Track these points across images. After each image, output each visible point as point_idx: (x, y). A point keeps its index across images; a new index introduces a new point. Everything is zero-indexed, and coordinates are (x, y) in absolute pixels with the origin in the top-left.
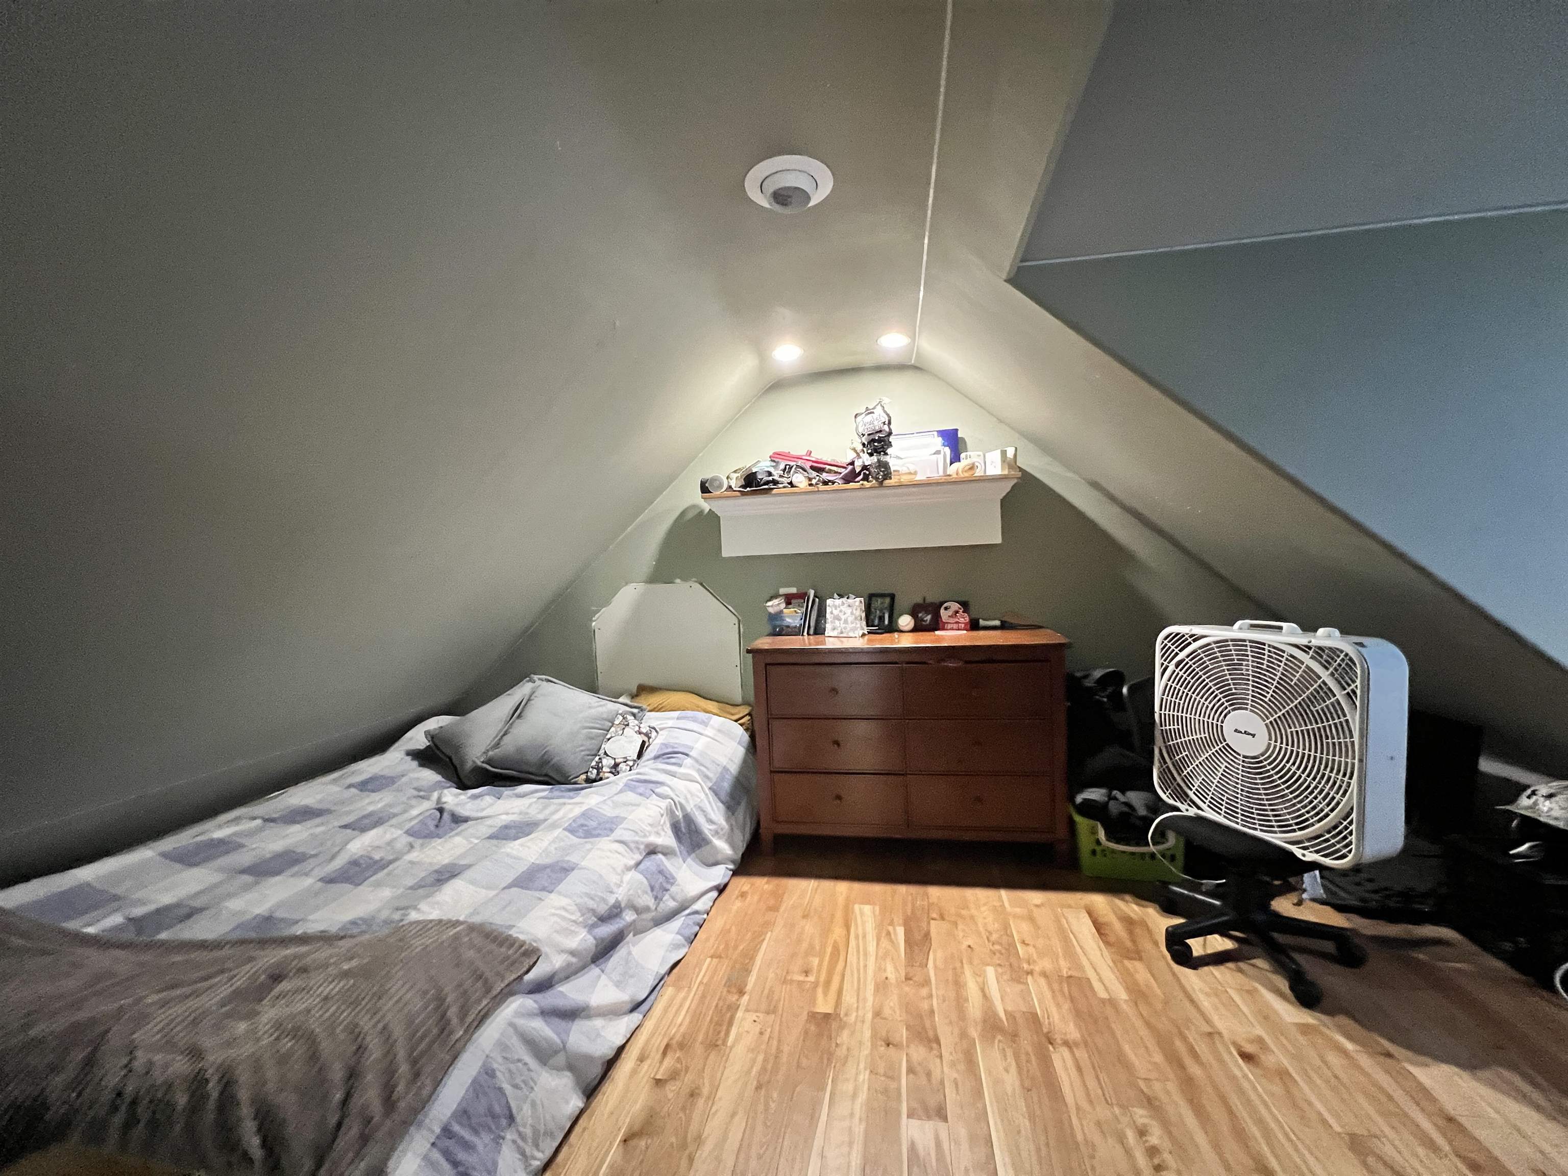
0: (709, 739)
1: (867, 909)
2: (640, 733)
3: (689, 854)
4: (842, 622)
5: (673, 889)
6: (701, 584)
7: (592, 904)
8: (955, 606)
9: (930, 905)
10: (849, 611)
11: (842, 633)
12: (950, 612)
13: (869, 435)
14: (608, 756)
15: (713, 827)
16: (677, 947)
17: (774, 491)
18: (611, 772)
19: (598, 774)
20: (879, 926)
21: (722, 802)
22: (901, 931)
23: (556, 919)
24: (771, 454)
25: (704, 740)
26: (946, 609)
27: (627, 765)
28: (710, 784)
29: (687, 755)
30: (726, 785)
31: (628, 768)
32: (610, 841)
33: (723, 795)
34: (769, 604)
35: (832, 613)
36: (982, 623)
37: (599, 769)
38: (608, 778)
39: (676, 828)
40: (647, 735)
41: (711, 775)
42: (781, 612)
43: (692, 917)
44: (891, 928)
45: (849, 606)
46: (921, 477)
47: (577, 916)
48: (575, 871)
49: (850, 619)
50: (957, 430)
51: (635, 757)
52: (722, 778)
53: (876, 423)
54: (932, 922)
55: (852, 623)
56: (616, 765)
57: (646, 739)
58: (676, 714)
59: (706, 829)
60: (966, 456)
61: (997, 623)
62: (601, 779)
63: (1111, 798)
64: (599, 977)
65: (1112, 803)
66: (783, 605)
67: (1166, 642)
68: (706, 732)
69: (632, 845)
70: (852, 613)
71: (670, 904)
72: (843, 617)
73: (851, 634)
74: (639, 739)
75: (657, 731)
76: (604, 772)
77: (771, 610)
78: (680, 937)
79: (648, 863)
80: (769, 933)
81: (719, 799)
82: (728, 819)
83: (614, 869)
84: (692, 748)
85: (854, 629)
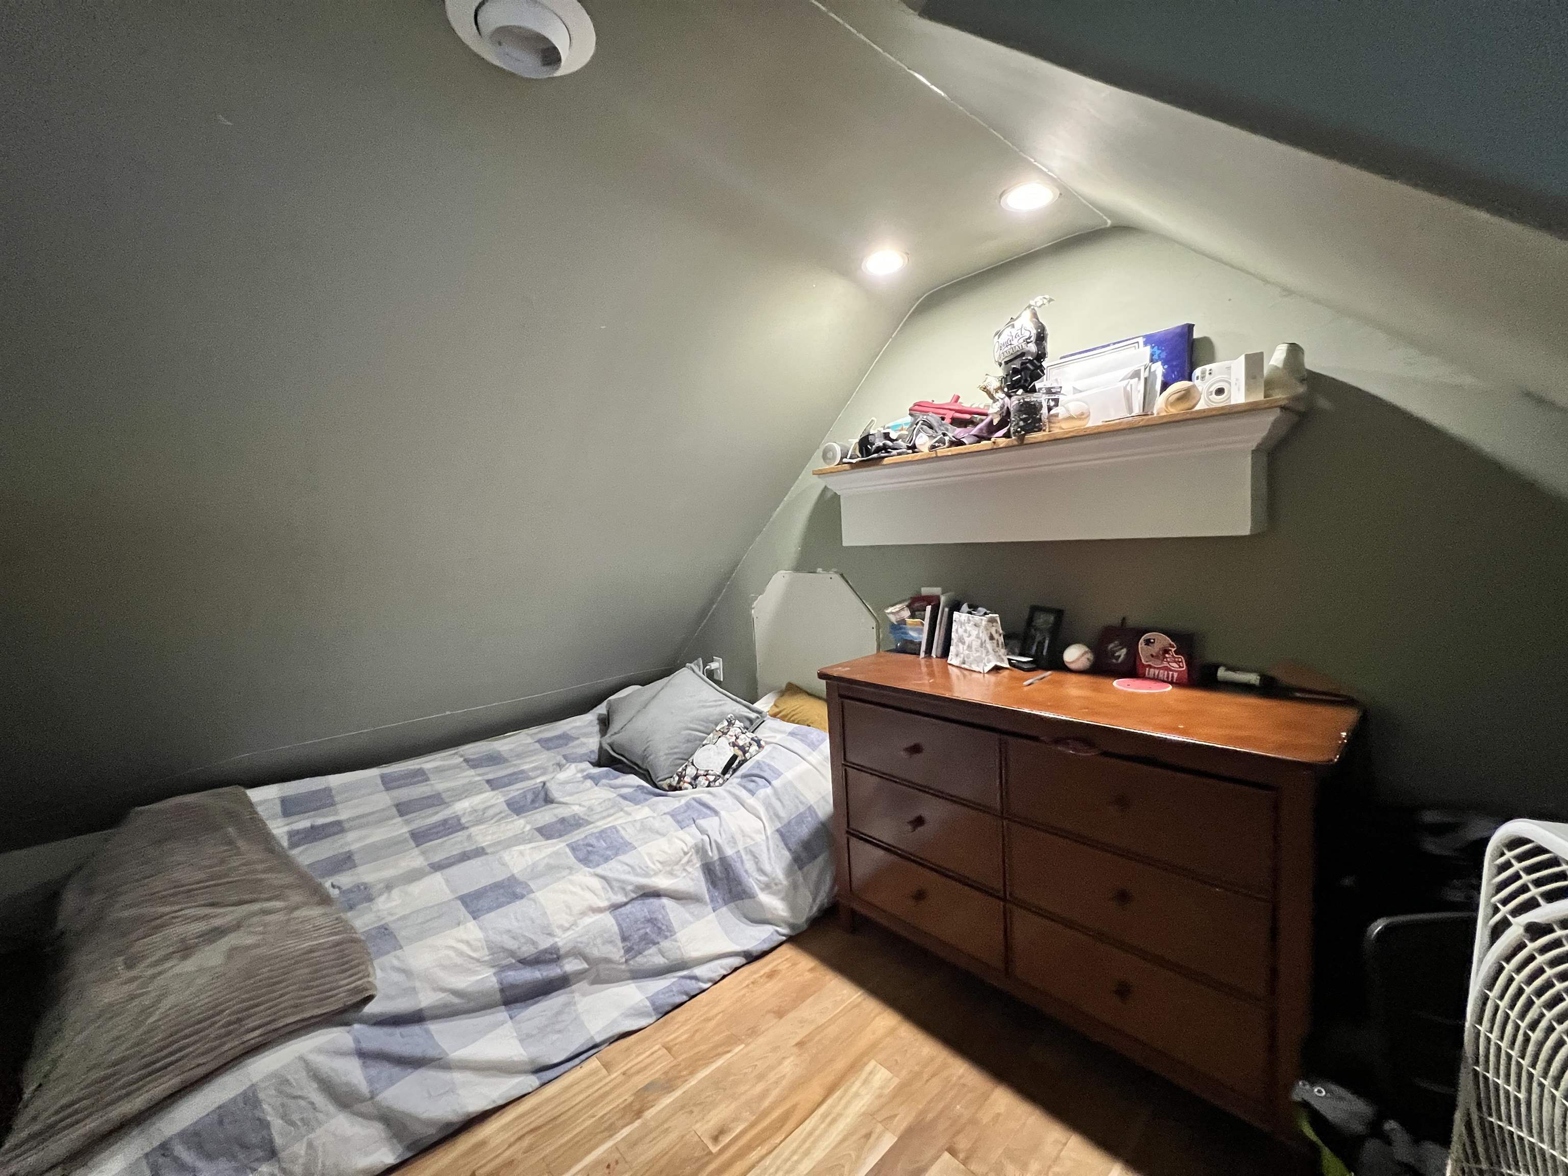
0: (811, 767)
2: (734, 745)
3: (726, 903)
4: (965, 647)
5: (665, 944)
6: (842, 575)
7: (512, 945)
8: (1162, 640)
10: (974, 632)
11: (964, 663)
12: (1155, 649)
13: (1006, 363)
14: (693, 765)
15: (763, 879)
16: (641, 1014)
18: (690, 783)
19: (679, 782)
20: (870, 1115)
21: (790, 850)
22: (888, 1141)
24: (911, 405)
25: (805, 766)
26: (1148, 642)
27: (707, 779)
28: (779, 825)
29: (769, 783)
30: (804, 831)
31: (707, 782)
32: (590, 873)
33: (793, 841)
34: (890, 610)
35: (957, 630)
36: (1222, 673)
37: (681, 777)
38: (686, 789)
39: (708, 869)
40: (744, 750)
41: (782, 814)
42: (903, 622)
43: (688, 981)
44: (879, 1128)
45: (975, 625)
46: (1094, 422)
47: (484, 954)
48: (524, 901)
49: (976, 644)
50: (1190, 327)
51: (719, 771)
52: (800, 819)
54: (946, 1155)
55: (977, 651)
56: (696, 777)
57: (740, 753)
59: (753, 878)
60: (1203, 373)
61: (1253, 678)
62: (680, 789)
64: (503, 1023)
66: (906, 613)
67: (1509, 855)
68: (809, 758)
70: (978, 637)
71: (653, 958)
72: (967, 640)
73: (974, 668)
74: (730, 752)
75: (760, 746)
76: (684, 782)
77: (893, 619)
78: (648, 1004)
79: (640, 910)
80: (743, 1046)
81: (786, 845)
82: (789, 872)
83: (569, 907)
84: (778, 774)
85: (978, 661)
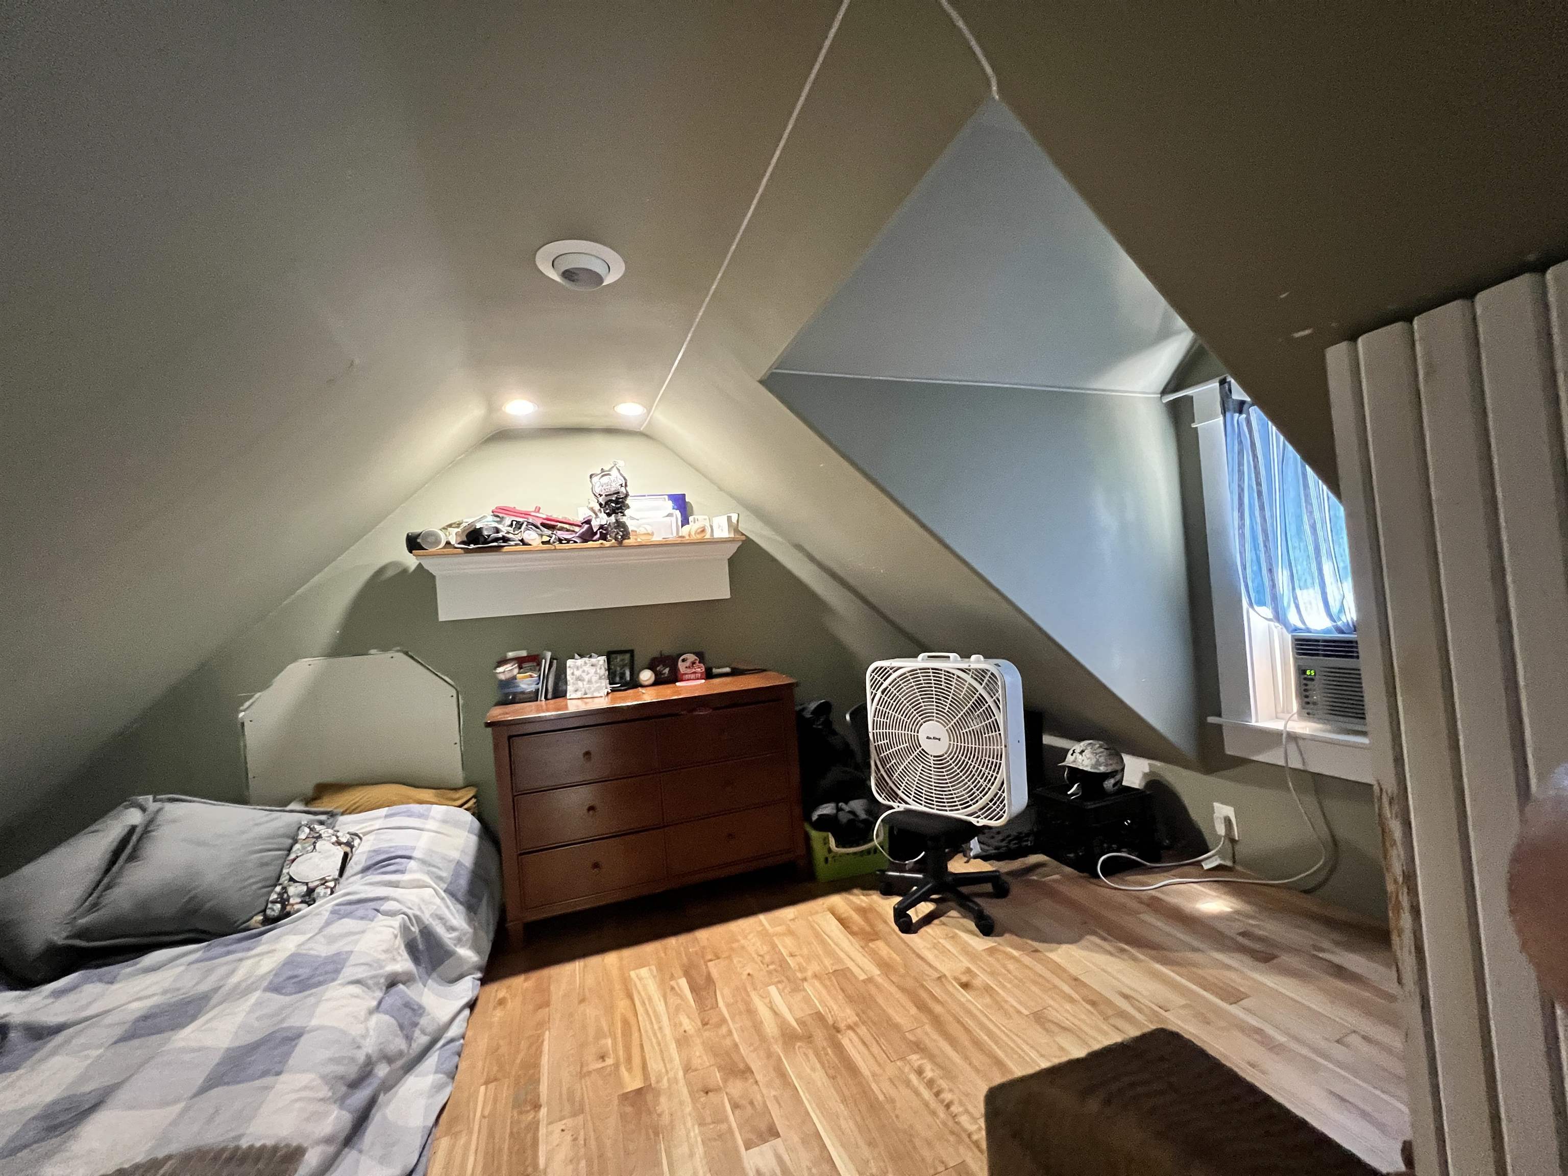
0: (435, 834)
1: (644, 972)
2: (339, 843)
3: (429, 974)
4: (585, 683)
5: (423, 1021)
6: (406, 653)
7: (340, 1069)
8: (691, 657)
9: (704, 948)
10: (592, 670)
11: (586, 694)
12: (688, 664)
13: (606, 496)
14: (295, 881)
15: (454, 934)
16: (439, 1088)
17: (505, 549)
18: (302, 902)
19: (284, 907)
20: (662, 983)
21: (461, 903)
22: (683, 982)
23: (298, 1105)
24: (494, 508)
25: (426, 836)
26: (683, 660)
27: (327, 887)
28: (445, 886)
29: (409, 858)
30: (463, 882)
31: (329, 891)
32: (340, 984)
33: (461, 895)
34: (500, 670)
35: (573, 674)
36: (715, 671)
37: (284, 900)
38: (298, 911)
39: (412, 948)
40: (349, 844)
41: (444, 874)
42: (514, 678)
43: (448, 1047)
44: (673, 983)
45: (592, 665)
46: (657, 538)
47: (325, 1092)
48: (303, 1039)
49: (595, 679)
50: (684, 495)
51: (336, 874)
52: (456, 875)
53: (613, 484)
54: (710, 964)
55: (596, 682)
56: (311, 891)
57: (348, 849)
58: (384, 811)
59: (447, 937)
60: (694, 519)
61: (727, 670)
62: (288, 914)
63: (839, 809)
64: (358, 1161)
65: (840, 813)
66: (516, 671)
67: (873, 674)
68: (427, 827)
69: (370, 982)
70: (596, 673)
71: (422, 1040)
72: (587, 678)
73: (596, 694)
74: (339, 852)
75: (361, 838)
76: (293, 905)
77: (502, 677)
78: (441, 1076)
79: (393, 999)
80: (547, 1032)
81: (457, 900)
82: (470, 921)
83: (356, 1017)
84: (414, 848)
85: (598, 689)
